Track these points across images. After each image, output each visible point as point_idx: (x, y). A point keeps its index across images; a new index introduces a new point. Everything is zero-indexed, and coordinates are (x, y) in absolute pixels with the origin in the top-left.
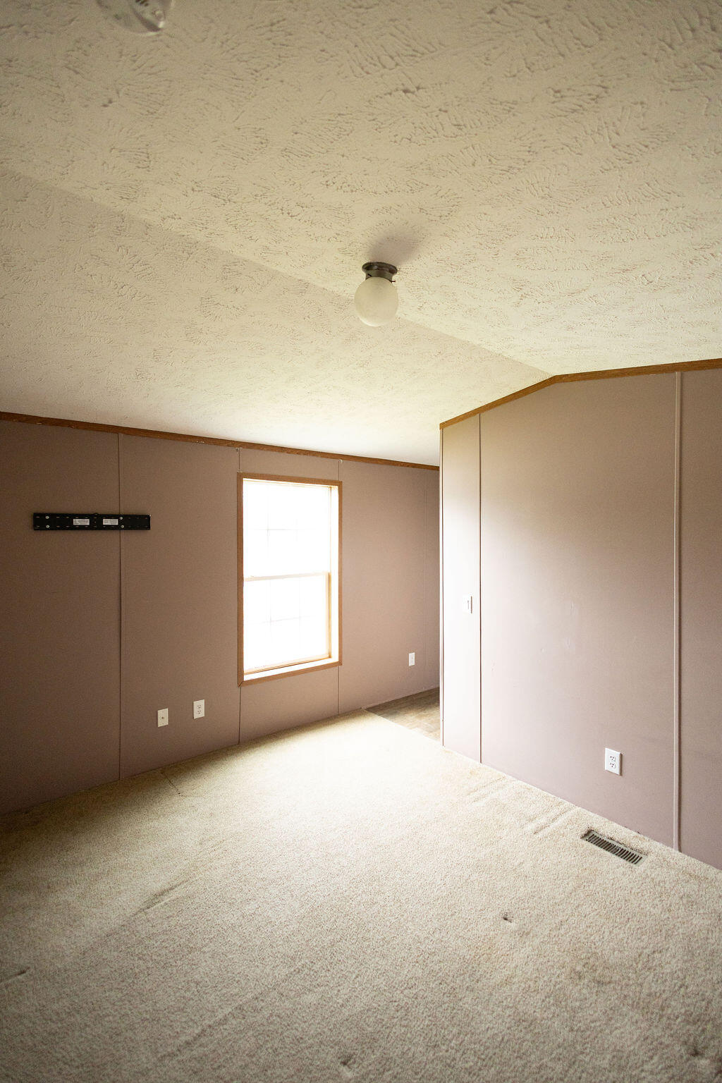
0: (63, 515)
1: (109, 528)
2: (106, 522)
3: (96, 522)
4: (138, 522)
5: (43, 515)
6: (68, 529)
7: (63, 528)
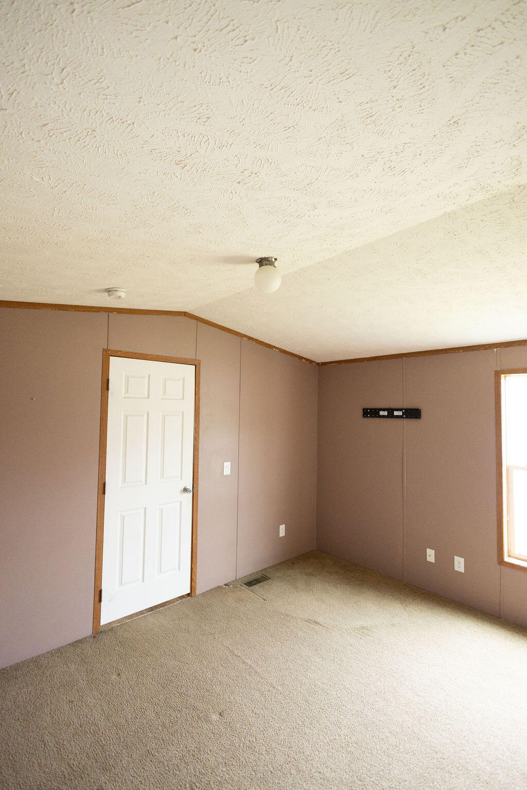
0: (375, 409)
1: (397, 417)
2: (396, 413)
3: (391, 415)
4: (413, 413)
5: (367, 409)
6: (377, 417)
7: (375, 417)
